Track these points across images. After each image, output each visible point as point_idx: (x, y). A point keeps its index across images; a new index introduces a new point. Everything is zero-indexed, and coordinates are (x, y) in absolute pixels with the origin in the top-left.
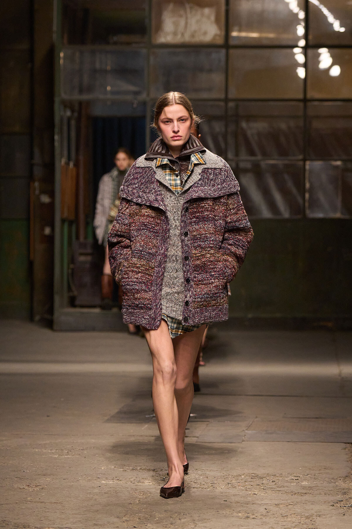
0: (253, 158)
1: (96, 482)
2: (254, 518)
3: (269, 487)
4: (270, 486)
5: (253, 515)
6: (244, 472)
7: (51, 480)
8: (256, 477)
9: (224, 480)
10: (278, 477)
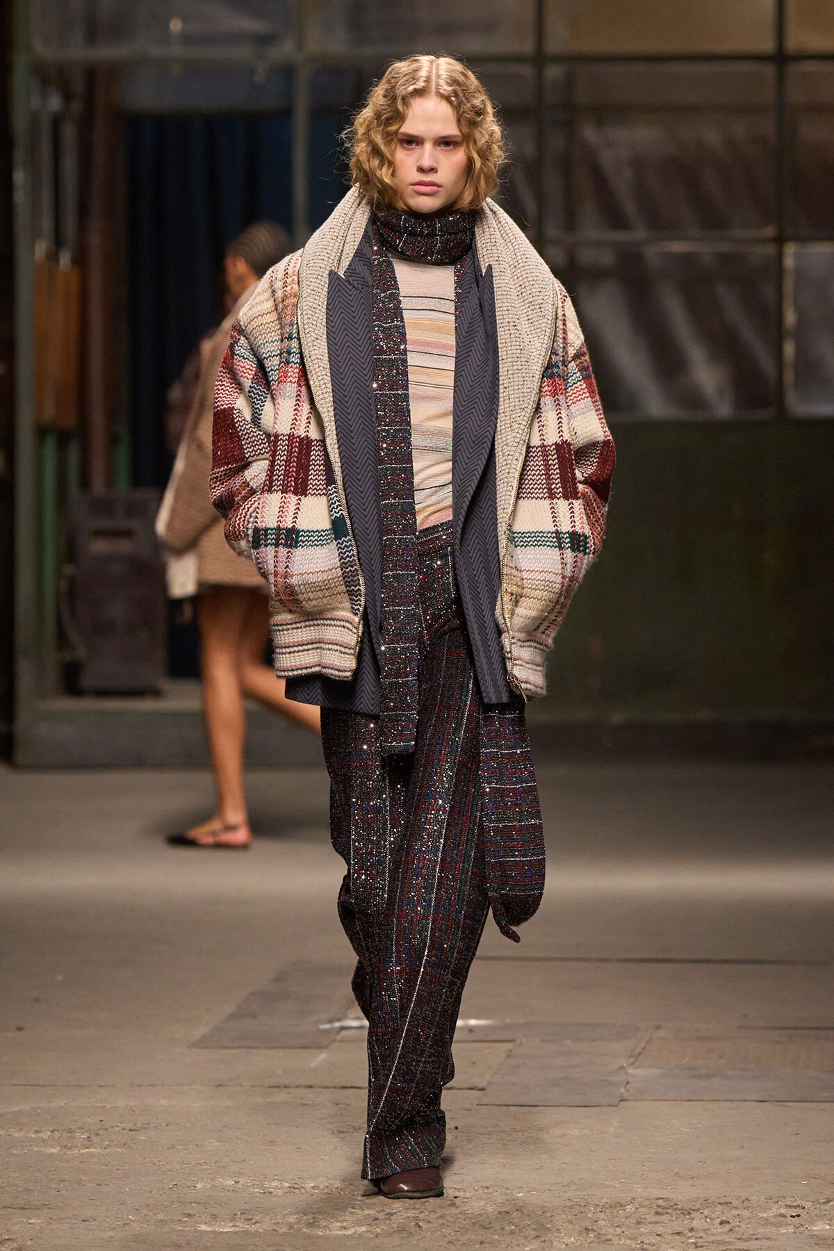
0: (620, 236)
1: (181, 1228)
3: (712, 1238)
4: (713, 1235)
6: (632, 1196)
7: (44, 1225)
8: (669, 1211)
9: (570, 1217)
10: (736, 1208)
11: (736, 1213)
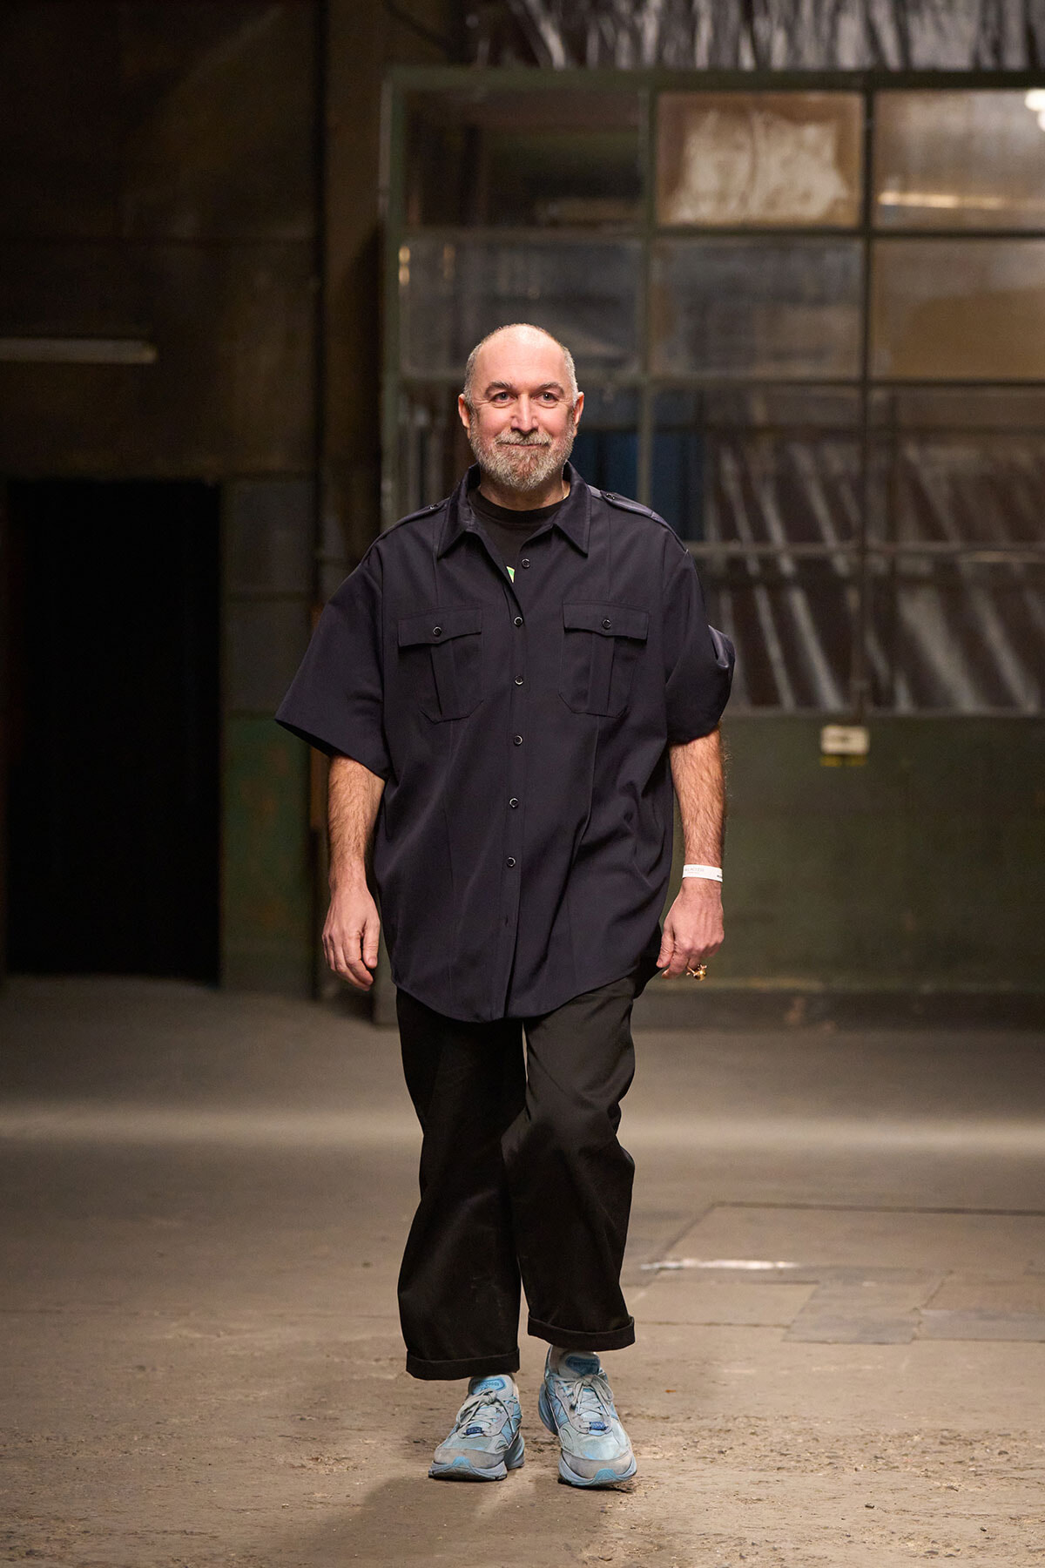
0: (937, 547)
2: (951, 1555)
3: (994, 1468)
4: (993, 1464)
5: (946, 1546)
6: (920, 1426)
7: (379, 1445)
8: (952, 1441)
9: (863, 1447)
10: (1015, 1440)
11: (1015, 1444)
